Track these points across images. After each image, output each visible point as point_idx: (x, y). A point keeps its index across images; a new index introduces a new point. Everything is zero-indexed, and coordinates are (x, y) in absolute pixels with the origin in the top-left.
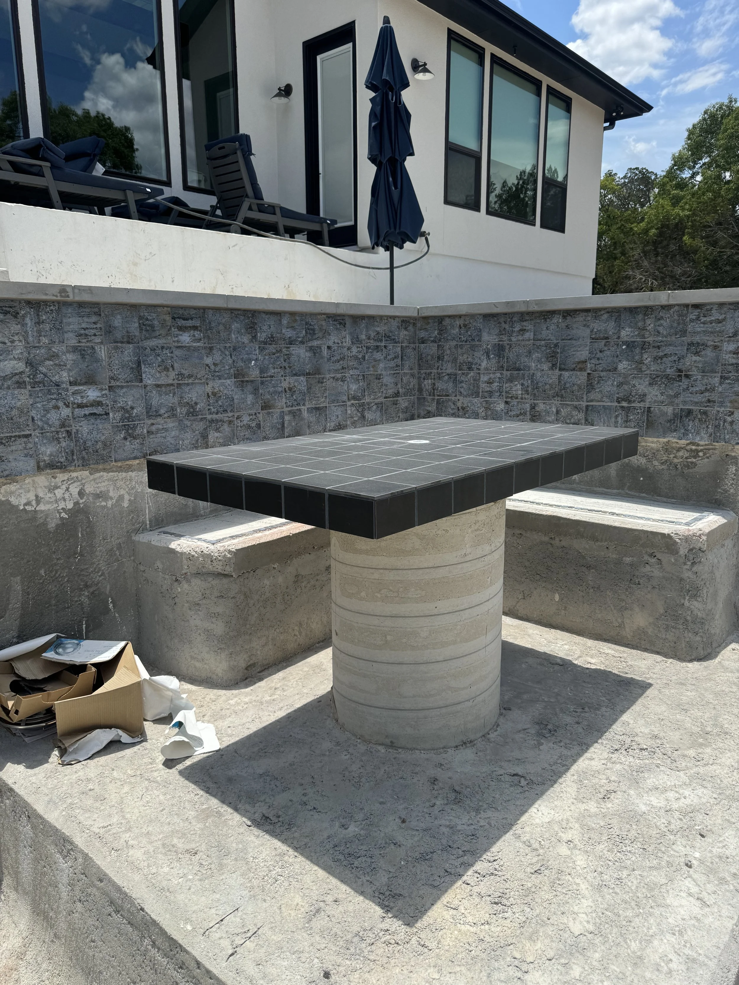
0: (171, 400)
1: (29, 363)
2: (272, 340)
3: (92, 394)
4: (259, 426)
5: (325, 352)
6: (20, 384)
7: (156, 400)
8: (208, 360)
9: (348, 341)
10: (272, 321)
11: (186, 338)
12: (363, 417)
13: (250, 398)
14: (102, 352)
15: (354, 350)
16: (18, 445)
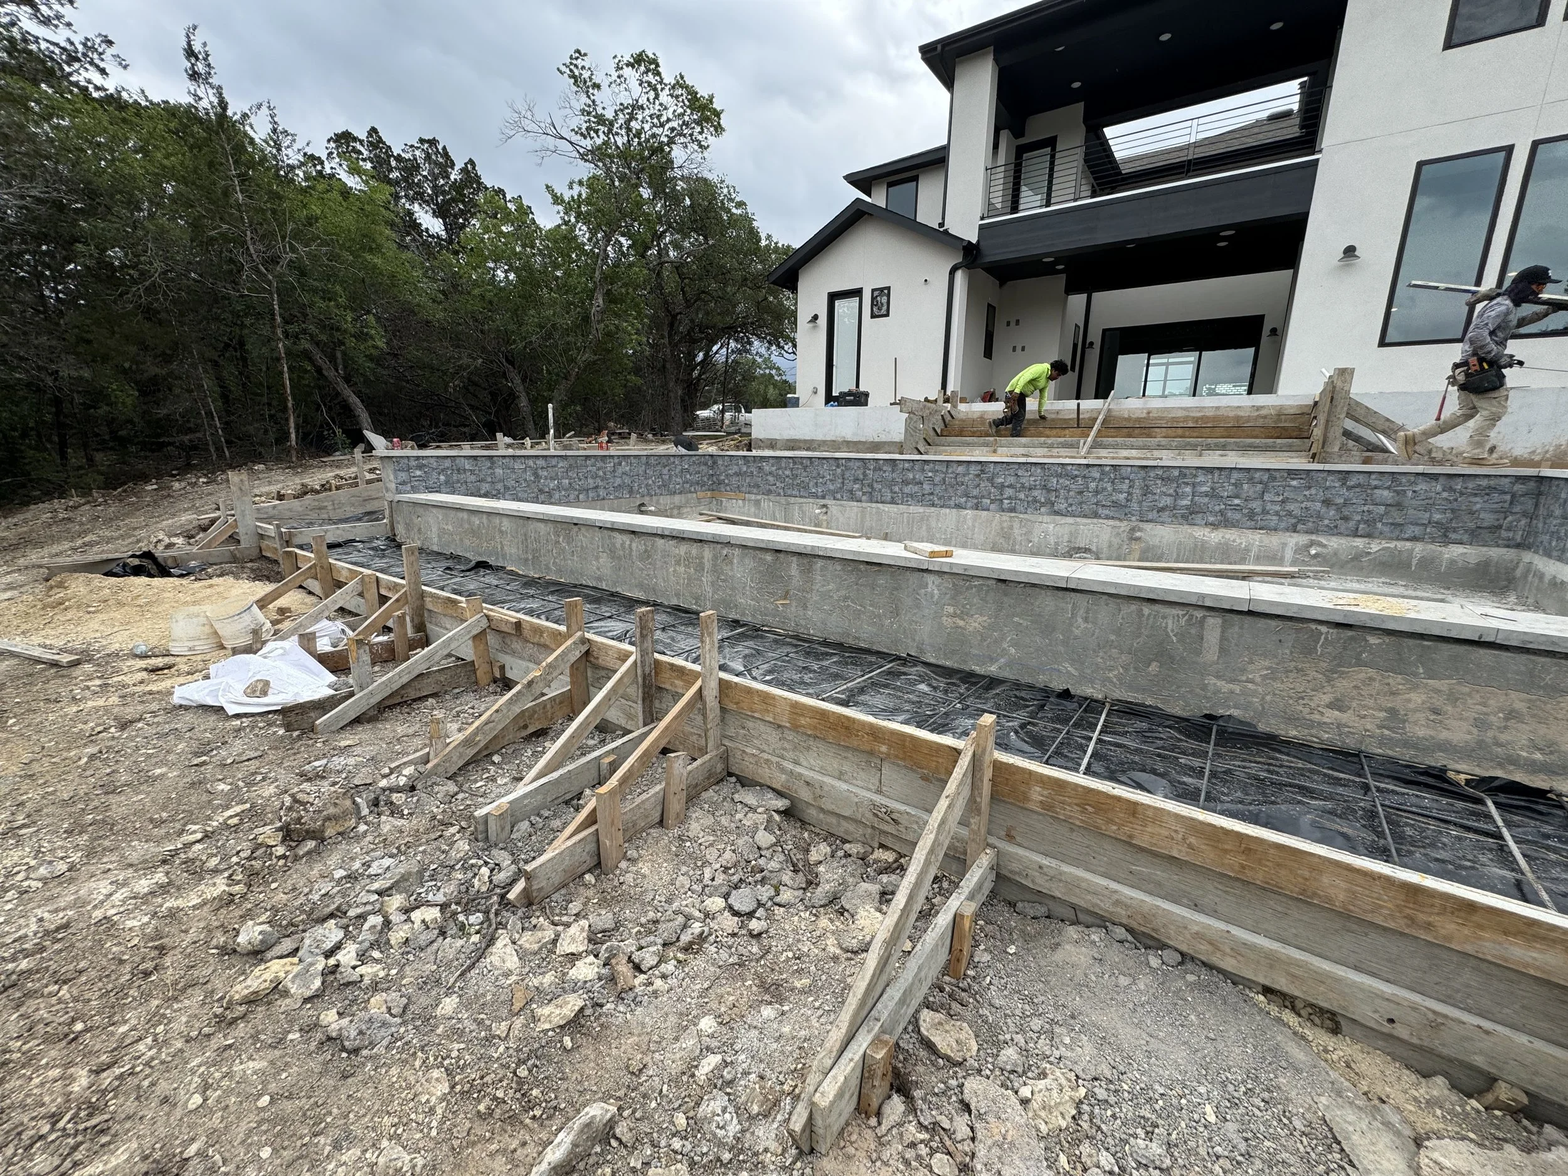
0: (1278, 508)
1: (1212, 488)
2: (1359, 485)
3: (1237, 501)
4: (1336, 527)
5: (1410, 494)
6: (1207, 496)
7: (1269, 506)
8: (1307, 493)
9: (1439, 488)
10: (1361, 477)
11: (1294, 483)
12: (1446, 537)
13: (1332, 513)
14: (1245, 486)
15: (1445, 495)
16: (1200, 515)
